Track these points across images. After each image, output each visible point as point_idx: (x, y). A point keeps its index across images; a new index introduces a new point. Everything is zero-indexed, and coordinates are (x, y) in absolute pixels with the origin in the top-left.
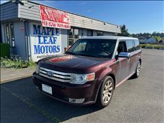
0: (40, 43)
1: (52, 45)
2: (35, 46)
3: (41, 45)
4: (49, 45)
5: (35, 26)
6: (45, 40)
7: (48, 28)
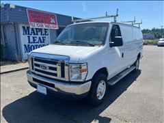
0: (29, 42)
1: (42, 44)
2: (25, 45)
3: (31, 44)
4: (38, 44)
5: (24, 27)
6: (34, 40)
7: (36, 29)
